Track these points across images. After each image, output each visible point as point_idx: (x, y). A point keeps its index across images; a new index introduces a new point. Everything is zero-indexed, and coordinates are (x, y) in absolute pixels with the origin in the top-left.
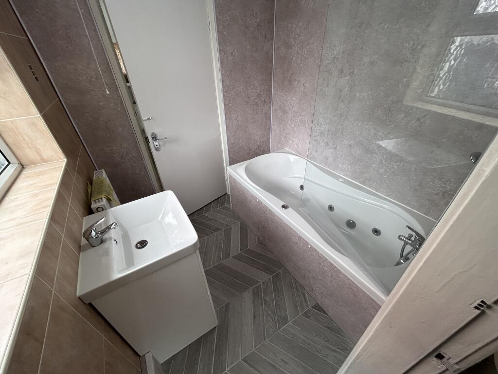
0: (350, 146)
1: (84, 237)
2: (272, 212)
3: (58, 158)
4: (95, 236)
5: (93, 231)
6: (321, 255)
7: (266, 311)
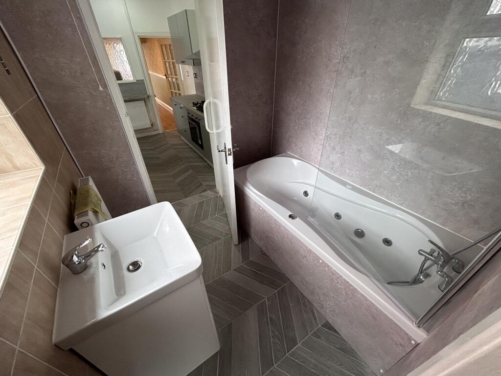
0: (360, 151)
1: (63, 263)
2: (278, 222)
3: (34, 165)
4: (77, 261)
5: (74, 256)
6: (335, 271)
7: (273, 332)
